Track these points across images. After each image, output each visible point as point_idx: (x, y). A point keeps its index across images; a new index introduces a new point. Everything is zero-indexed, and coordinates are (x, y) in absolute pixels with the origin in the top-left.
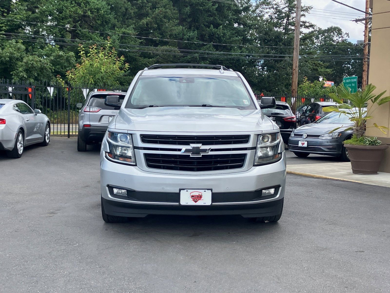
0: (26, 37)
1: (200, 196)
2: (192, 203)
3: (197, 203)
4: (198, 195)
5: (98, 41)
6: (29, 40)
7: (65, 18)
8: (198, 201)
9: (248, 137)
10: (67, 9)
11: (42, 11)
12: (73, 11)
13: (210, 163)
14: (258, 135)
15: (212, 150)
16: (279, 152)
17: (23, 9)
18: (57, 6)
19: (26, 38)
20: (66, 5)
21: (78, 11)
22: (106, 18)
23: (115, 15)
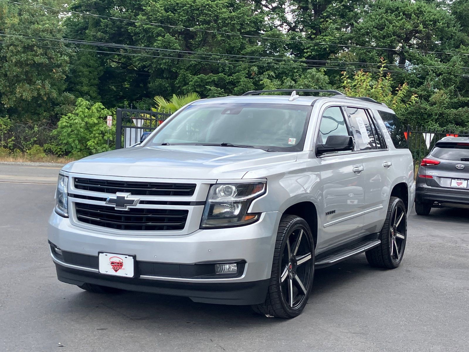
0: (336, 64)
1: (121, 264)
2: (112, 272)
3: (117, 272)
4: (118, 261)
5: (431, 65)
6: (339, 68)
7: (387, 36)
8: (118, 269)
9: (193, 186)
10: (391, 23)
11: (357, 28)
12: (399, 25)
13: (140, 219)
14: (211, 185)
15: (142, 202)
16: (248, 212)
17: (335, 28)
18: (377, 21)
19: (337, 66)
20: (390, 18)
21: (406, 25)
22: (447, 32)
23: (461, 27)
